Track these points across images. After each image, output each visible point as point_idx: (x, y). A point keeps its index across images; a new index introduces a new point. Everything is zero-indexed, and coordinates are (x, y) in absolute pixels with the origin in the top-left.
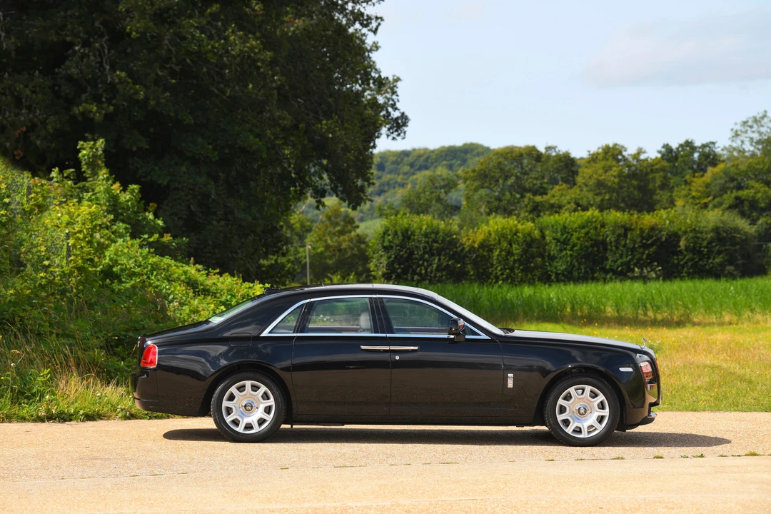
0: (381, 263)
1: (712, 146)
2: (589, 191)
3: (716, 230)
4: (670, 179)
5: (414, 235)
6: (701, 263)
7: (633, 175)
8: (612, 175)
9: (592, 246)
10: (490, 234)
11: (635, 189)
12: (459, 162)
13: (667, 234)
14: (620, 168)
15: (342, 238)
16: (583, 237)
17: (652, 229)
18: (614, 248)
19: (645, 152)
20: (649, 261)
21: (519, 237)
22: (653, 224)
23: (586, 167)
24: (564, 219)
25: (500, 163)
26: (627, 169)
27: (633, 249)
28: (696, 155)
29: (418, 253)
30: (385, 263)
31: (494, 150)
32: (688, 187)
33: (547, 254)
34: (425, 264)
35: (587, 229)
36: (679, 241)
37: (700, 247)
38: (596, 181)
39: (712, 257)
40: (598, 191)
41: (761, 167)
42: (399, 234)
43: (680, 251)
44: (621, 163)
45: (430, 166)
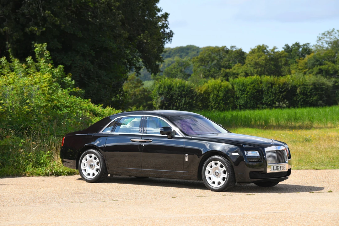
0: (158, 101)
1: (308, 45)
2: (251, 67)
3: (314, 84)
4: (289, 60)
5: (173, 88)
6: (307, 100)
7: (272, 59)
8: (262, 59)
9: (256, 92)
10: (209, 87)
11: (272, 65)
12: (185, 54)
13: (291, 86)
14: (266, 56)
15: (136, 90)
16: (252, 88)
17: (284, 84)
18: (266, 93)
19: (277, 48)
20: (283, 99)
21: (222, 88)
22: (284, 81)
23: (250, 56)
24: (243, 80)
25: (210, 54)
26: (269, 56)
27: (275, 94)
28: (301, 49)
29: (175, 96)
30: (160, 101)
31: (201, 48)
32: (297, 65)
33: (235, 96)
34: (179, 101)
35: (254, 84)
36: (297, 89)
37: (307, 92)
38: (254, 62)
39: (312, 97)
40: (255, 67)
41: (331, 54)
42: (167, 87)
43: (297, 94)
44: (266, 54)
45: (171, 56)
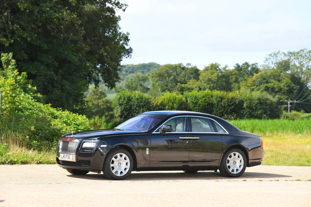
0: (118, 111)
1: (256, 65)
2: (204, 83)
3: (259, 99)
4: (239, 78)
5: (132, 99)
6: (252, 113)
7: (223, 76)
8: (214, 76)
9: (207, 105)
10: (165, 100)
11: (224, 82)
12: (147, 70)
13: (239, 101)
14: (218, 73)
15: (99, 101)
16: (204, 101)
17: (232, 98)
18: (216, 106)
19: (228, 67)
20: (231, 112)
21: (176, 101)
22: (233, 96)
23: (204, 73)
24: (196, 94)
25: (167, 70)
26: (221, 74)
27: (224, 107)
28: (250, 68)
29: (134, 107)
30: (120, 111)
31: (162, 66)
32: (246, 82)
33: (188, 108)
34: (137, 111)
35: (205, 98)
36: (244, 104)
37: (252, 107)
38: (207, 79)
39: (257, 111)
40: (208, 83)
41: (276, 74)
42: (126, 99)
43: (244, 108)
44: (218, 71)
45: (134, 72)
